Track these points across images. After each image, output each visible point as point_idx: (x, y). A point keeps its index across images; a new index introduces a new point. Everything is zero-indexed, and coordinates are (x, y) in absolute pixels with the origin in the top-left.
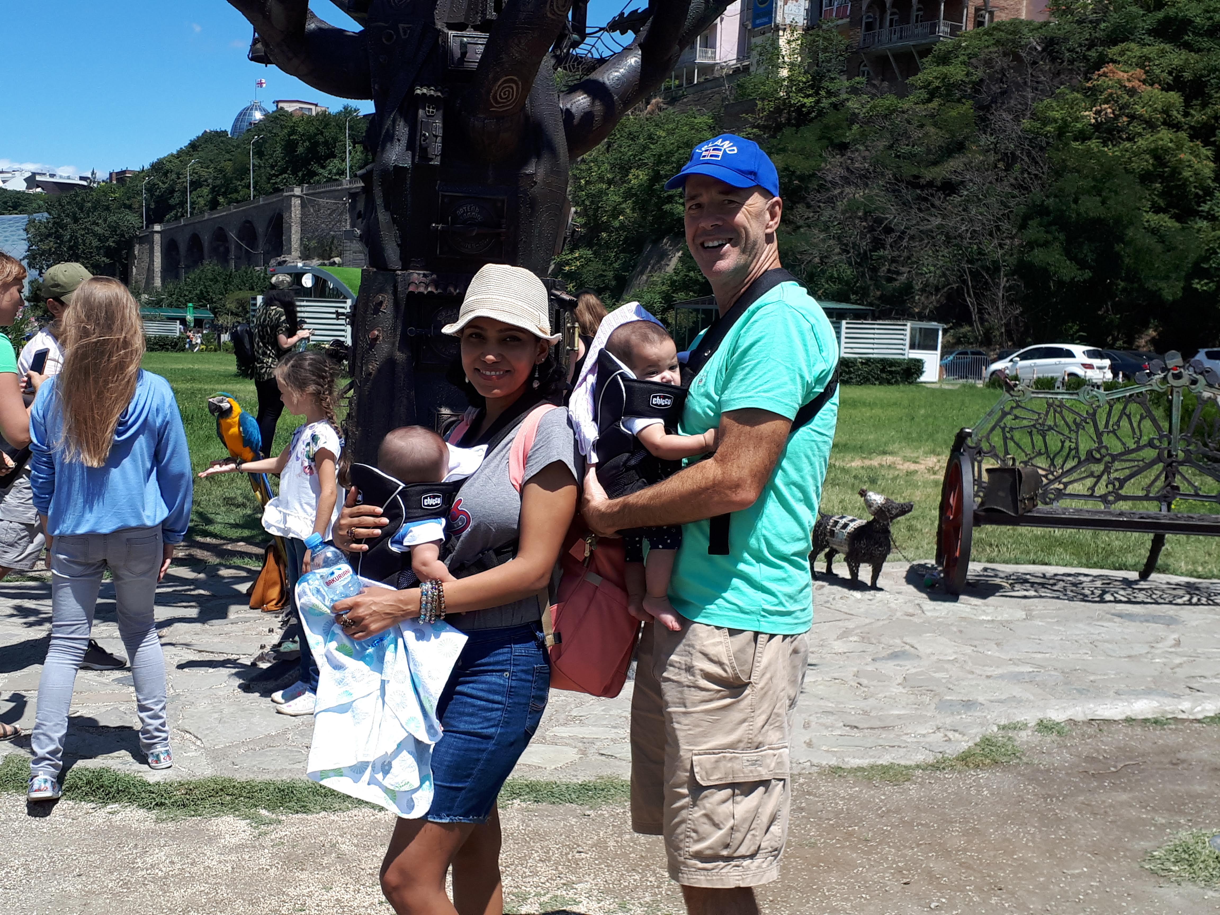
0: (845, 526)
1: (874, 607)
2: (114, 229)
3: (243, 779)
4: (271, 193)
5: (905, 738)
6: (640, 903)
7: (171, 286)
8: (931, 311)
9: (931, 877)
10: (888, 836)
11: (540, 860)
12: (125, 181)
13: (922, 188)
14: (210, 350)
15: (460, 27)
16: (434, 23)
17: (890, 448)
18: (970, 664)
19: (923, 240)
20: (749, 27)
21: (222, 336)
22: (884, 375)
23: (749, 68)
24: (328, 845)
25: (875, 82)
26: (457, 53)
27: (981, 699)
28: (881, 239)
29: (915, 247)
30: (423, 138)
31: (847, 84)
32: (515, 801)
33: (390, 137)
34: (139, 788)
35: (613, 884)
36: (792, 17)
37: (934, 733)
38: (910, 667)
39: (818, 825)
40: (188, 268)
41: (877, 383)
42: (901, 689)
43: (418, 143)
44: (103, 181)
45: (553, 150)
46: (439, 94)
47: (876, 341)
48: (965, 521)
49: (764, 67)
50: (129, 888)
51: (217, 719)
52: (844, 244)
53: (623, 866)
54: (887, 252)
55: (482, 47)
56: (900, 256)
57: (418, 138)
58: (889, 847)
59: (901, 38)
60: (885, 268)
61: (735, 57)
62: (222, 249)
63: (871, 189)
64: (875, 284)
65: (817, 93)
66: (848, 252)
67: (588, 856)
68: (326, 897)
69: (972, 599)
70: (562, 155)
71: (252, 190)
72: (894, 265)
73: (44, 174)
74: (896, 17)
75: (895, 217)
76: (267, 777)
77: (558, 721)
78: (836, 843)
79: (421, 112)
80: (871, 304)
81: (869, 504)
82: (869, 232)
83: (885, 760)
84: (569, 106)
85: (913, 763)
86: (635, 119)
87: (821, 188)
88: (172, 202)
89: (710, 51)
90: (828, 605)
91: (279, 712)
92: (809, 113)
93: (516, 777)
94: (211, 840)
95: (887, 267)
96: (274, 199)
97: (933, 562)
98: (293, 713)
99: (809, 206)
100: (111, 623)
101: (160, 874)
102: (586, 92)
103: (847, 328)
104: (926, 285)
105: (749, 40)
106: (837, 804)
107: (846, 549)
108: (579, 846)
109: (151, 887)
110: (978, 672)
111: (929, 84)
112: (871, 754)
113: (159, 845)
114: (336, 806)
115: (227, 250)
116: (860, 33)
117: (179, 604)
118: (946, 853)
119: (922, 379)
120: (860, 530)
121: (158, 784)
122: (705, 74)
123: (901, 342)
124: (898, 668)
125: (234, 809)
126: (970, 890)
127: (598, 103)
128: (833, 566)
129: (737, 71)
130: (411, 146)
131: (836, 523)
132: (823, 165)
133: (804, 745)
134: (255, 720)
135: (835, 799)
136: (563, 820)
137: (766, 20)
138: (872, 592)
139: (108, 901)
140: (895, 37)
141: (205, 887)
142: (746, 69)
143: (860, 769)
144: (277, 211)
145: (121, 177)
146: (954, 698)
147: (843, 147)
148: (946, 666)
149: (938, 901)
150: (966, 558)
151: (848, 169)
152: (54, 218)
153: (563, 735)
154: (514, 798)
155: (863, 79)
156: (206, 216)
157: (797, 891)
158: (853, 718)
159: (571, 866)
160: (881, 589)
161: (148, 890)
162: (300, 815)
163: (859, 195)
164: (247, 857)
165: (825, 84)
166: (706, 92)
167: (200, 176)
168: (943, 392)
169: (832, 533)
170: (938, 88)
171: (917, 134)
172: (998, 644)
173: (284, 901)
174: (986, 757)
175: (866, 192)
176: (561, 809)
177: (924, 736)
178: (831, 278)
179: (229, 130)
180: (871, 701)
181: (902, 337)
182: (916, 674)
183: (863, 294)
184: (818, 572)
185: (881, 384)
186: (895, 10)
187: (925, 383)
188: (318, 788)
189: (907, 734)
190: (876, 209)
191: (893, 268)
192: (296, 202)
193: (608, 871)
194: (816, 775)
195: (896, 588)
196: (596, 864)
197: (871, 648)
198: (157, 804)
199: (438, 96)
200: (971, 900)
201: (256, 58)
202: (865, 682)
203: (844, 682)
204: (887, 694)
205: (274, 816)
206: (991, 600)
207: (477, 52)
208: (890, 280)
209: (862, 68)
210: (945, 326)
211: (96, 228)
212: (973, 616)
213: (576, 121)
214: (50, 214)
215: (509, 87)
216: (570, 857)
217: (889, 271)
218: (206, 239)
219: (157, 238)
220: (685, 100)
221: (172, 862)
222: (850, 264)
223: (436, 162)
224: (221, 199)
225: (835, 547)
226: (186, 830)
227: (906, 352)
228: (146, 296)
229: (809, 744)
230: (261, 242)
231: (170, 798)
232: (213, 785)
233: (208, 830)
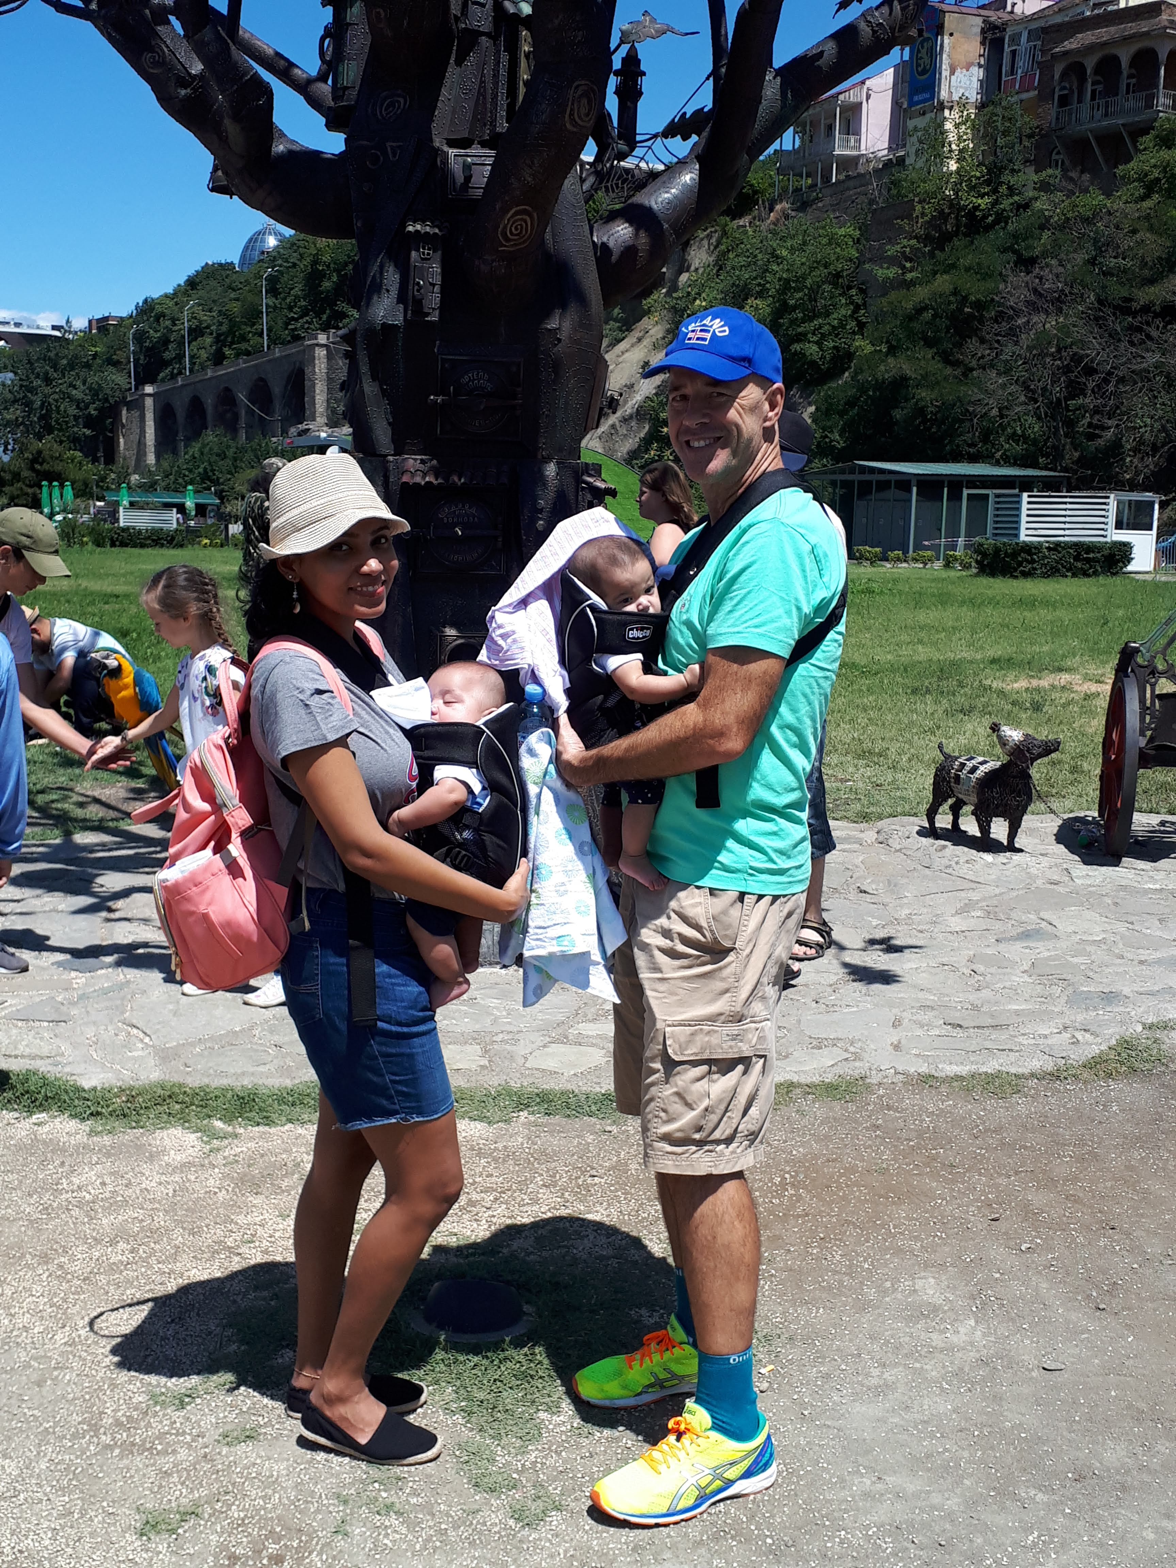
0: (974, 770)
1: (1008, 873)
2: (95, 392)
3: (196, 1084)
4: (289, 342)
5: (1021, 1039)
6: (659, 1239)
7: (165, 465)
8: (1146, 477)
9: (1028, 1212)
10: (981, 1162)
11: (544, 1185)
12: (107, 330)
13: (1134, 314)
14: (216, 546)
15: (463, 143)
16: (431, 140)
17: (1069, 663)
18: (1121, 946)
19: (1136, 383)
20: (905, 106)
21: (230, 526)
22: (1079, 565)
23: (904, 161)
24: (290, 1165)
25: (1073, 174)
26: (460, 178)
27: (1126, 991)
28: (1079, 383)
29: (1125, 392)
30: (416, 287)
31: (1035, 178)
32: (521, 1113)
33: (377, 288)
34: (71, 1094)
35: (629, 1215)
36: (962, 91)
37: (1060, 1033)
38: (1042, 950)
39: (895, 1146)
40: (188, 440)
41: (1069, 574)
42: (1026, 978)
43: (410, 293)
44: (81, 331)
45: (582, 300)
46: (437, 231)
47: (1068, 519)
48: (1127, 761)
49: (924, 159)
50: (49, 1214)
51: (171, 1011)
52: (1031, 390)
53: (645, 1193)
54: (1087, 401)
55: (489, 168)
56: (1105, 406)
57: (410, 287)
58: (980, 1174)
59: (1106, 115)
60: (1085, 422)
61: (886, 145)
62: (229, 415)
63: (1066, 316)
64: (1072, 443)
65: (995, 191)
66: (1036, 401)
67: (603, 1181)
68: (281, 1226)
69: (1139, 862)
70: (594, 303)
71: (266, 338)
72: (1097, 417)
73: (8, 323)
74: (1100, 88)
75: (1098, 354)
76: (224, 1082)
77: (585, 1015)
78: (913, 1170)
79: (414, 254)
80: (1065, 470)
81: (1003, 742)
82: (1064, 373)
83: (990, 1066)
84: (605, 239)
85: (1026, 1071)
86: (754, 232)
87: (1000, 317)
88: (167, 355)
89: (852, 139)
90: (950, 871)
91: (246, 1003)
92: (985, 217)
93: (525, 1084)
94: (152, 1158)
95: (1088, 420)
96: (292, 349)
97: (1096, 814)
98: (262, 1004)
99: (983, 341)
100: (56, 894)
101: (88, 1197)
102: (627, 221)
103: (1029, 503)
104: (1141, 442)
105: (905, 122)
106: (922, 1121)
107: (974, 799)
108: (593, 1168)
109: (76, 1212)
110: (1130, 956)
111: (1146, 175)
112: (972, 1059)
113: (90, 1163)
114: (305, 1117)
115: (236, 417)
116: (1050, 111)
117: (141, 870)
118: (1048, 1183)
119: (1130, 568)
120: (992, 775)
121: (94, 1089)
122: (846, 169)
123: (1102, 520)
124: (1028, 951)
125: (183, 1120)
126: (1074, 1229)
127: (642, 234)
128: (960, 821)
129: (888, 164)
130: (402, 298)
131: (963, 765)
132: (1002, 286)
133: (891, 1048)
134: (218, 1012)
135: (921, 1116)
136: (578, 1136)
137: (927, 96)
138: (1008, 854)
139: (23, 1229)
140: (1098, 114)
141: (139, 1214)
142: (901, 161)
143: (959, 1078)
144: (298, 364)
145: (102, 325)
146: (1092, 989)
147: (1026, 263)
148: (1088, 949)
149: (1031, 1242)
150: (1129, 809)
151: (1035, 291)
152: (21, 380)
153: (590, 1033)
154: (521, 1110)
155: (1058, 172)
156: (210, 373)
157: (855, 1226)
158: (958, 1014)
159: (580, 1193)
160: (1021, 851)
161: (71, 1217)
162: (261, 1128)
163: (1051, 323)
164: (193, 1178)
165: (1006, 177)
166: (848, 193)
167: (200, 322)
168: (1156, 585)
169: (957, 778)
170: (1158, 180)
171: (1127, 243)
172: (1161, 921)
173: (231, 1231)
174: (1122, 1063)
175: (1061, 320)
176: (577, 1123)
177: (1046, 1037)
178: (1014, 437)
179: (236, 261)
180: (985, 993)
181: (1103, 513)
182: (1049, 958)
183: (1056, 455)
184: (941, 829)
185: (1074, 575)
186: (1099, 78)
187: (1136, 573)
188: (285, 1095)
189: (1023, 1035)
190: (1072, 344)
191: (1095, 422)
192: (321, 353)
193: (625, 1199)
194: (900, 1085)
195: (1041, 848)
196: (611, 1191)
197: (998, 925)
198: (92, 1114)
199: (435, 234)
200: (1074, 1240)
201: (217, 188)
202: (980, 968)
203: (954, 969)
204: (1008, 984)
205: (230, 1129)
206: (1164, 863)
207: (482, 175)
208: (1092, 437)
209: (1054, 157)
210: (1163, 498)
211: (74, 392)
212: (1136, 884)
213: (614, 258)
214: (16, 374)
215: (522, 219)
216: (580, 1182)
217: (1090, 425)
218: (209, 402)
219: (149, 402)
220: (820, 204)
221: (103, 1184)
222: (1039, 418)
223: (434, 318)
224: (227, 351)
225: (960, 796)
226: (123, 1144)
227: (1108, 533)
228: (137, 477)
229: (897, 1047)
230: (278, 405)
231: (108, 1106)
232: (160, 1092)
233: (150, 1145)
